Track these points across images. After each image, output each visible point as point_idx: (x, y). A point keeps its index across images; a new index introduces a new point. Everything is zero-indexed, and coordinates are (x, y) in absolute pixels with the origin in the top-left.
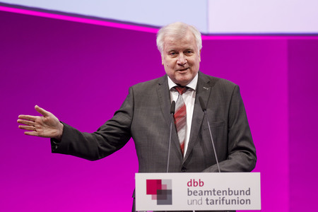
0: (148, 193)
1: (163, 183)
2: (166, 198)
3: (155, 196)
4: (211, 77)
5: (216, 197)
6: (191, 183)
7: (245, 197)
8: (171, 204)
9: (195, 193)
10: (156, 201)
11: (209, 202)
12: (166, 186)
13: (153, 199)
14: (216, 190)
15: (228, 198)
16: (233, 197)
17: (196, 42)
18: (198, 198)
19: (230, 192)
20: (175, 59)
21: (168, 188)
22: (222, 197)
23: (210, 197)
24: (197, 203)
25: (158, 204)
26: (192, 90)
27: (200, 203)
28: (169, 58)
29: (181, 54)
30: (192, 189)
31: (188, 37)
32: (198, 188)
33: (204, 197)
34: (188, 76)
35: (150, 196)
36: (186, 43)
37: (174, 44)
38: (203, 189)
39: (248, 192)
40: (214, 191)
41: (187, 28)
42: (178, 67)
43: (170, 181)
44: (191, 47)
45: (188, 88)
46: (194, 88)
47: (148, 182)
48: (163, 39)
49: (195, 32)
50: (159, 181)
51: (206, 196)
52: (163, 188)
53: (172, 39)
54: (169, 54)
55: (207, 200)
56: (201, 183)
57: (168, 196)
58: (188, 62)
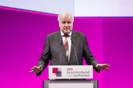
0: (53, 73)
1: (58, 69)
2: (59, 74)
3: (56, 74)
4: (76, 31)
5: (77, 74)
6: (68, 69)
7: (87, 74)
8: (61, 76)
9: (69, 73)
10: (56, 75)
11: (75, 76)
12: (59, 70)
15: (81, 74)
16: (83, 74)
17: (72, 19)
18: (71, 74)
19: (82, 72)
21: (60, 71)
22: (79, 74)
23: (75, 74)
24: (70, 76)
25: (57, 76)
26: (70, 36)
27: (71, 76)
28: (62, 24)
29: (67, 23)
30: (69, 71)
31: (69, 18)
32: (71, 71)
33: (73, 74)
34: (69, 31)
35: (54, 74)
36: (68, 19)
37: (64, 20)
38: (73, 71)
39: (89, 72)
40: (76, 72)
41: (69, 14)
42: (65, 28)
44: (70, 21)
45: (69, 35)
46: (71, 35)
48: (60, 18)
49: (72, 16)
50: (57, 69)
51: (74, 74)
52: (58, 71)
53: (64, 18)
54: (62, 23)
55: (74, 75)
56: (72, 69)
57: (60, 73)
58: (69, 26)
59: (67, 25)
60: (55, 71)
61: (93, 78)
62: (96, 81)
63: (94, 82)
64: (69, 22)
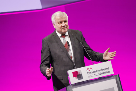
0: (74, 77)
1: (78, 72)
2: (80, 77)
3: (77, 77)
5: (98, 73)
6: (88, 70)
7: (108, 71)
8: (83, 79)
9: (90, 73)
10: (77, 79)
12: (79, 73)
13: (76, 78)
14: (97, 70)
15: (102, 72)
16: (104, 71)
18: (92, 74)
19: (102, 70)
20: (61, 25)
21: (80, 74)
22: (99, 72)
23: (96, 73)
24: (92, 76)
25: (78, 80)
26: (67, 35)
29: (63, 23)
30: (89, 72)
32: (91, 71)
33: (94, 74)
35: (75, 77)
38: (92, 71)
39: (108, 68)
40: (96, 71)
43: (81, 70)
47: (73, 73)
50: (77, 72)
52: (79, 74)
54: (59, 23)
55: (95, 74)
56: (91, 69)
57: (81, 76)
58: (66, 25)
59: (63, 24)
60: (76, 74)
61: (113, 73)
62: (117, 75)
63: (115, 77)
64: (65, 22)
